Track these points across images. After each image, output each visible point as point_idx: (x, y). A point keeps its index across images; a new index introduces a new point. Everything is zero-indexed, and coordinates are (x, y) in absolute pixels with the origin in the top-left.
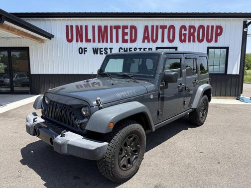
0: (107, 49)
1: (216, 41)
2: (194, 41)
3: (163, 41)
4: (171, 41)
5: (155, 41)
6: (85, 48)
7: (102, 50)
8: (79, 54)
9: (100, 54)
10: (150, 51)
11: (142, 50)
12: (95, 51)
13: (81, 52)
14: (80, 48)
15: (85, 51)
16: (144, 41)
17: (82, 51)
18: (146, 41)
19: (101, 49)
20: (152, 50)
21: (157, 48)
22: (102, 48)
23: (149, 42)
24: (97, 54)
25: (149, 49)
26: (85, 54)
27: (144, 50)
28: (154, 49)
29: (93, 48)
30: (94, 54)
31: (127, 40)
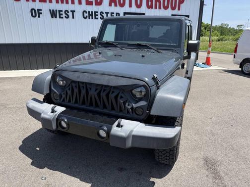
0: (68, 12)
1: (179, 9)
2: (160, 8)
3: (130, 6)
4: (139, 6)
5: (122, 5)
6: (39, 10)
7: (61, 13)
8: (32, 17)
9: (60, 17)
10: (118, 17)
11: (109, 15)
12: (53, 14)
13: (34, 15)
14: (32, 10)
15: (39, 14)
16: (110, 5)
17: (36, 13)
18: (113, 4)
19: (60, 11)
20: (119, 15)
21: (125, 14)
22: (62, 11)
23: (116, 5)
24: (56, 17)
25: (117, 14)
26: (39, 17)
27: (111, 16)
28: (122, 15)
29: (50, 10)
30: (52, 17)
31: (92, 2)
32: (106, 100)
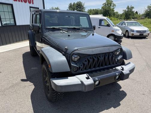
32: (107, 61)
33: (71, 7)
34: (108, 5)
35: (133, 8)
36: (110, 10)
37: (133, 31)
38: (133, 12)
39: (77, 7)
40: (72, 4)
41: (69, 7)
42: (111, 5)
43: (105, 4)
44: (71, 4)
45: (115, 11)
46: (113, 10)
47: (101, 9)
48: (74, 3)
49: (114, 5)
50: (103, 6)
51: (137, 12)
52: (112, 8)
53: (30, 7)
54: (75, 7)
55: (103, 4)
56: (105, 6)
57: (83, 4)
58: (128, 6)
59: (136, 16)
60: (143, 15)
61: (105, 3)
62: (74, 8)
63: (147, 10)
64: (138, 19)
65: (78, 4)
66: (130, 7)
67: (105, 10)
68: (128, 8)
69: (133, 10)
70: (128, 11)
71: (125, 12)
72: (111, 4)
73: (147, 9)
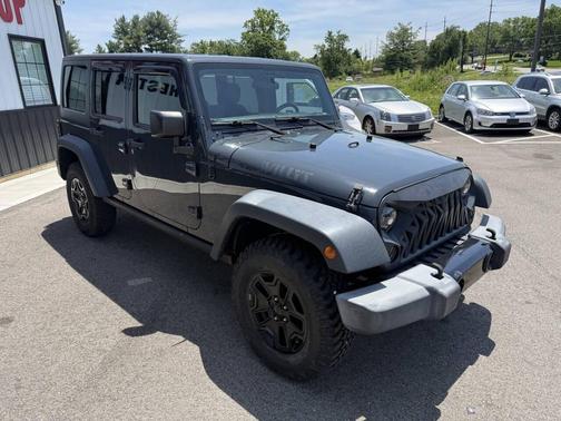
33: (126, 33)
34: (262, 26)
35: (345, 38)
36: (273, 44)
37: (388, 117)
38: (345, 52)
39: (148, 32)
40: (129, 20)
41: (118, 32)
42: (272, 28)
43: (254, 26)
44: (123, 20)
45: (289, 50)
46: (283, 47)
47: (239, 40)
48: (136, 18)
49: (284, 28)
50: (245, 30)
51: (357, 54)
52: (277, 37)
53: (12, 37)
54: (141, 33)
55: (246, 25)
56: (253, 31)
57: (171, 23)
58: (330, 33)
59: (355, 66)
60: (376, 62)
61: (252, 21)
62: (139, 37)
63: (387, 46)
64: (364, 76)
65: (150, 23)
66: (335, 34)
67: (256, 43)
68: (330, 38)
69: (347, 45)
70: (330, 50)
71: (322, 52)
72: (273, 24)
73: (387, 43)
